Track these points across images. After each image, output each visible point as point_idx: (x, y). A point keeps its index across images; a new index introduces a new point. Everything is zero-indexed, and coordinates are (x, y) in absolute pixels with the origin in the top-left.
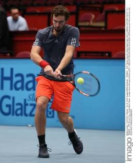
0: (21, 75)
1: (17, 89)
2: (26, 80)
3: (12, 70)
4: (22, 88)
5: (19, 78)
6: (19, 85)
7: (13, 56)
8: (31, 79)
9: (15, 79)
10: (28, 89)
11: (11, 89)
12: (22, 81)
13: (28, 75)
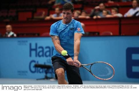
0: (42, 47)
1: (40, 56)
2: (45, 50)
3: (36, 45)
4: (43, 55)
5: (41, 49)
6: (41, 54)
7: (39, 35)
8: (48, 49)
9: (39, 50)
10: (47, 56)
11: (36, 56)
12: (43, 51)
13: (47, 47)
